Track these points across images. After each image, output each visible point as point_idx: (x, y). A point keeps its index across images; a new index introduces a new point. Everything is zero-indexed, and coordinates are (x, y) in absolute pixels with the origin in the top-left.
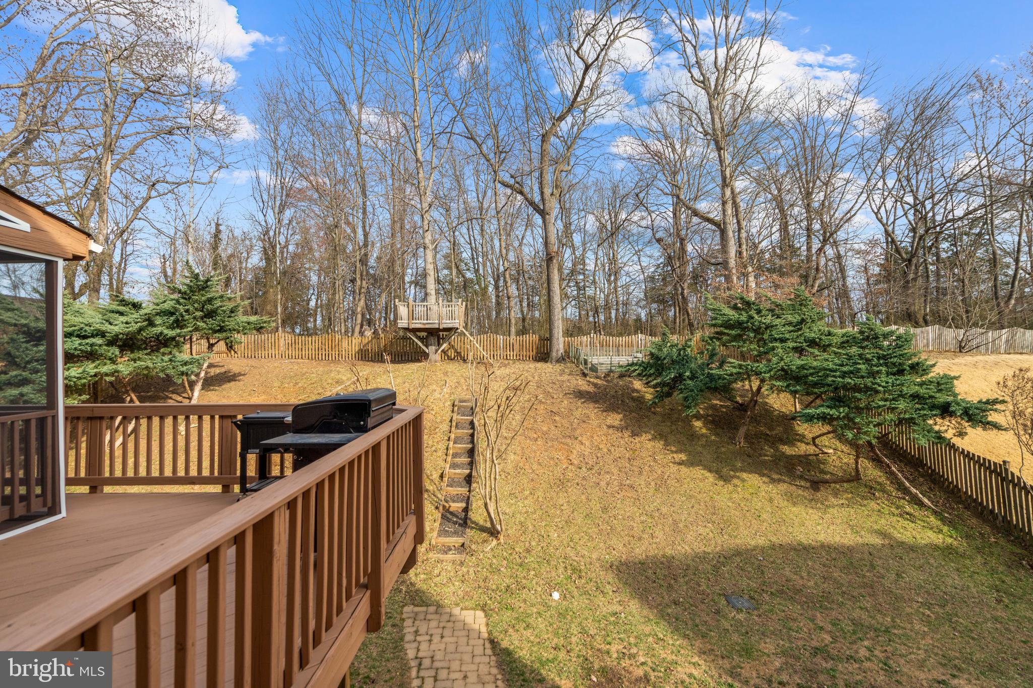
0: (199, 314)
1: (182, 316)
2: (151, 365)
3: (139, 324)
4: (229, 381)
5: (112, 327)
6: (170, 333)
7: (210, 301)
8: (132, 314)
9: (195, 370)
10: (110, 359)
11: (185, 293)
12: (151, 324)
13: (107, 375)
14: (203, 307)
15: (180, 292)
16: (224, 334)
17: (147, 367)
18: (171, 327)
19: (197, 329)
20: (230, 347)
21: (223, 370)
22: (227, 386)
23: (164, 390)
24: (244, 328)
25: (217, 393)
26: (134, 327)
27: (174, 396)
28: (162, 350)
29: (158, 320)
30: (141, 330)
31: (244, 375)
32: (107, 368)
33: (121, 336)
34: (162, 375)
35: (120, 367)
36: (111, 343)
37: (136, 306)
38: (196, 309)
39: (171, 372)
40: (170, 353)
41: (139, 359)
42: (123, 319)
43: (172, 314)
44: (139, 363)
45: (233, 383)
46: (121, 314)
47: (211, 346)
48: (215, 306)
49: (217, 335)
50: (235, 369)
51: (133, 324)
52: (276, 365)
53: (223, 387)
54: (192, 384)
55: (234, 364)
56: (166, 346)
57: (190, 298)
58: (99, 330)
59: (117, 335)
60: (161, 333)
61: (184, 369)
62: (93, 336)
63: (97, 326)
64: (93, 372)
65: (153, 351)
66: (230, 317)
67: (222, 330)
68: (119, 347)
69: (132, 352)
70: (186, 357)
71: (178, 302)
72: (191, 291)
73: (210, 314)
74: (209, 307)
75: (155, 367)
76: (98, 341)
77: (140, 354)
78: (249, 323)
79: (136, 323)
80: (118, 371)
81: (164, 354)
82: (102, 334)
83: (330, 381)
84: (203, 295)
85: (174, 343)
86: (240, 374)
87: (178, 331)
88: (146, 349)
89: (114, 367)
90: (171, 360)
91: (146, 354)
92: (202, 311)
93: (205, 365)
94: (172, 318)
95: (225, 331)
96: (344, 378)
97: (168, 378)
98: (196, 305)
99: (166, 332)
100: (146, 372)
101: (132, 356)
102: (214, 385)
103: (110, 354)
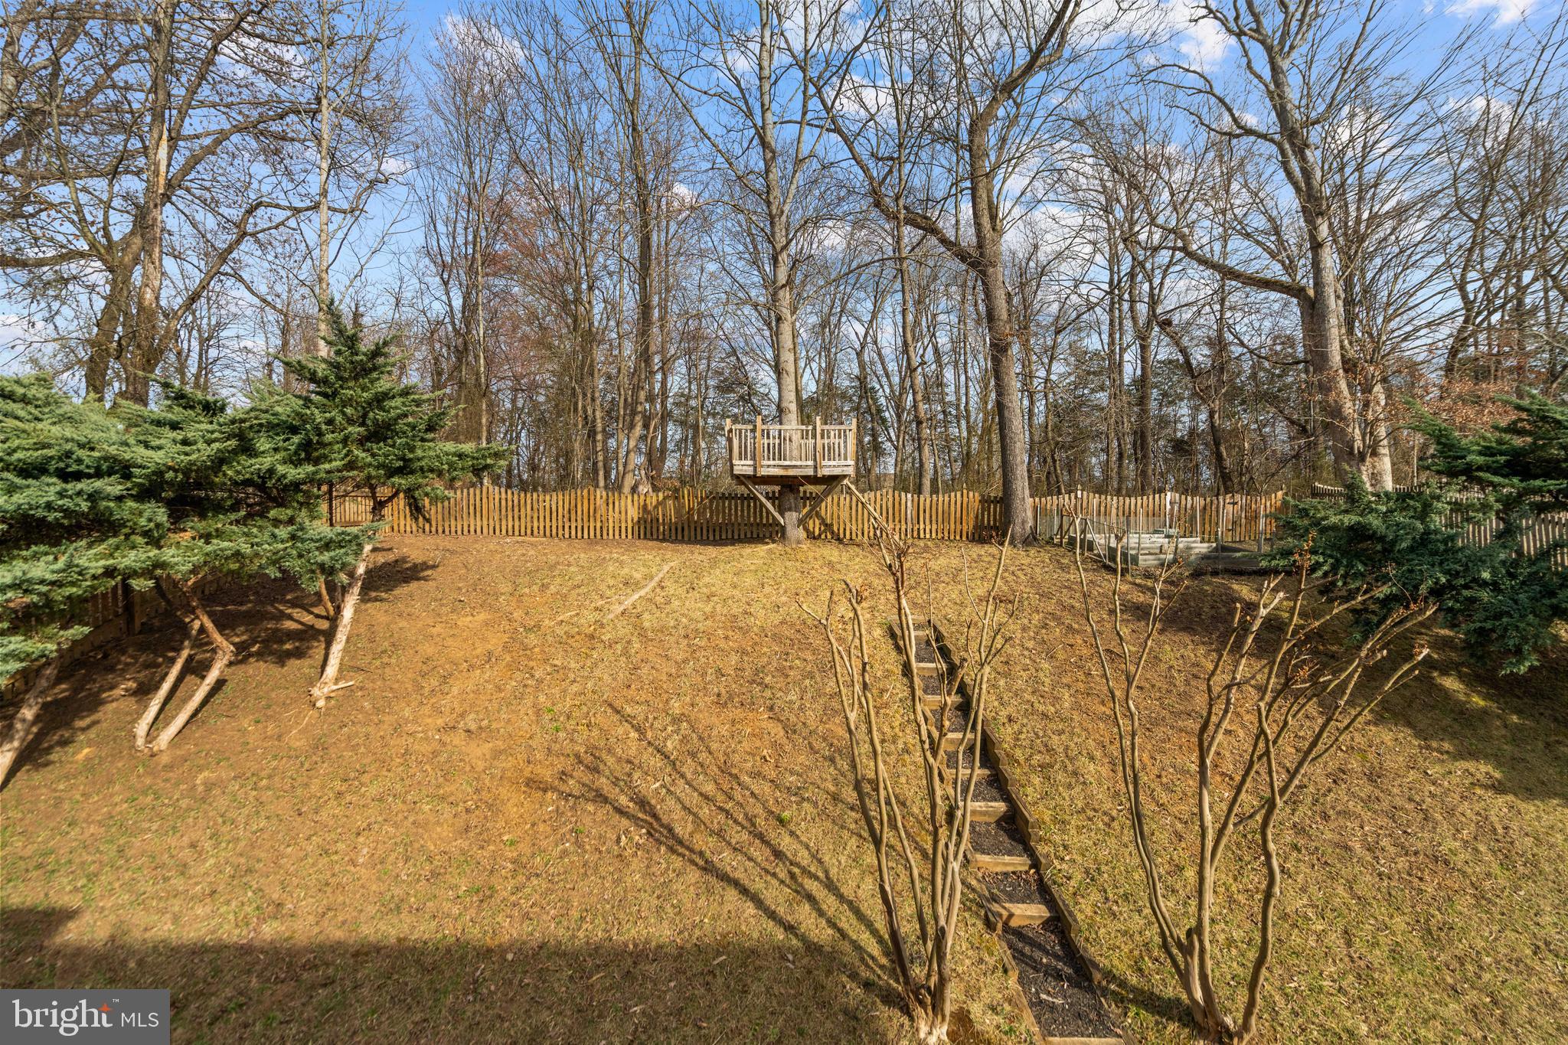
0: (355, 430)
1: (320, 434)
2: (246, 549)
3: (216, 446)
4: (407, 580)
5: (150, 453)
6: (293, 473)
7: (380, 399)
8: (200, 422)
9: (350, 559)
10: (146, 534)
11: (325, 381)
12: (246, 448)
13: (134, 573)
14: (365, 416)
15: (313, 378)
16: (411, 479)
17: (237, 555)
18: (296, 463)
19: (351, 466)
20: (416, 510)
21: (391, 557)
22: (402, 590)
23: (277, 602)
24: (451, 465)
25: (385, 606)
26: (203, 453)
27: (297, 613)
28: (272, 513)
29: (263, 444)
30: (220, 461)
31: (434, 567)
32: (132, 558)
33: (170, 475)
34: (273, 573)
35: (169, 554)
36: (146, 493)
37: (212, 409)
38: (351, 421)
39: (294, 565)
40: (291, 521)
41: (219, 534)
42: (179, 435)
43: (294, 430)
44: (217, 544)
45: (414, 585)
46: (175, 426)
47: (379, 506)
48: (393, 414)
49: (396, 480)
50: (416, 556)
51: (201, 445)
52: (491, 547)
53: (397, 592)
54: (336, 592)
55: (414, 546)
56: (281, 503)
57: (335, 394)
58: (115, 459)
59: (159, 473)
60: (271, 471)
61: (325, 557)
62: (98, 474)
63: (113, 450)
64: (97, 566)
65: (250, 515)
66: (423, 440)
67: (405, 468)
68: (169, 503)
69: (203, 516)
70: (319, 528)
71: (307, 401)
72: (339, 378)
73: (379, 433)
74: (380, 416)
75: (257, 555)
76: (112, 486)
77: (219, 523)
78: (461, 456)
79: (209, 442)
80: (163, 565)
81: (277, 522)
82: (123, 469)
84: (364, 389)
85: (300, 497)
86: (425, 566)
87: (310, 468)
88: (234, 508)
89: (153, 552)
90: (293, 537)
91: (237, 522)
92: (363, 424)
93: (368, 548)
94: (296, 439)
95: (412, 472)
97: (288, 581)
98: (349, 411)
99: (281, 469)
100: (234, 566)
101: (201, 525)
102: (377, 589)
103: (143, 521)
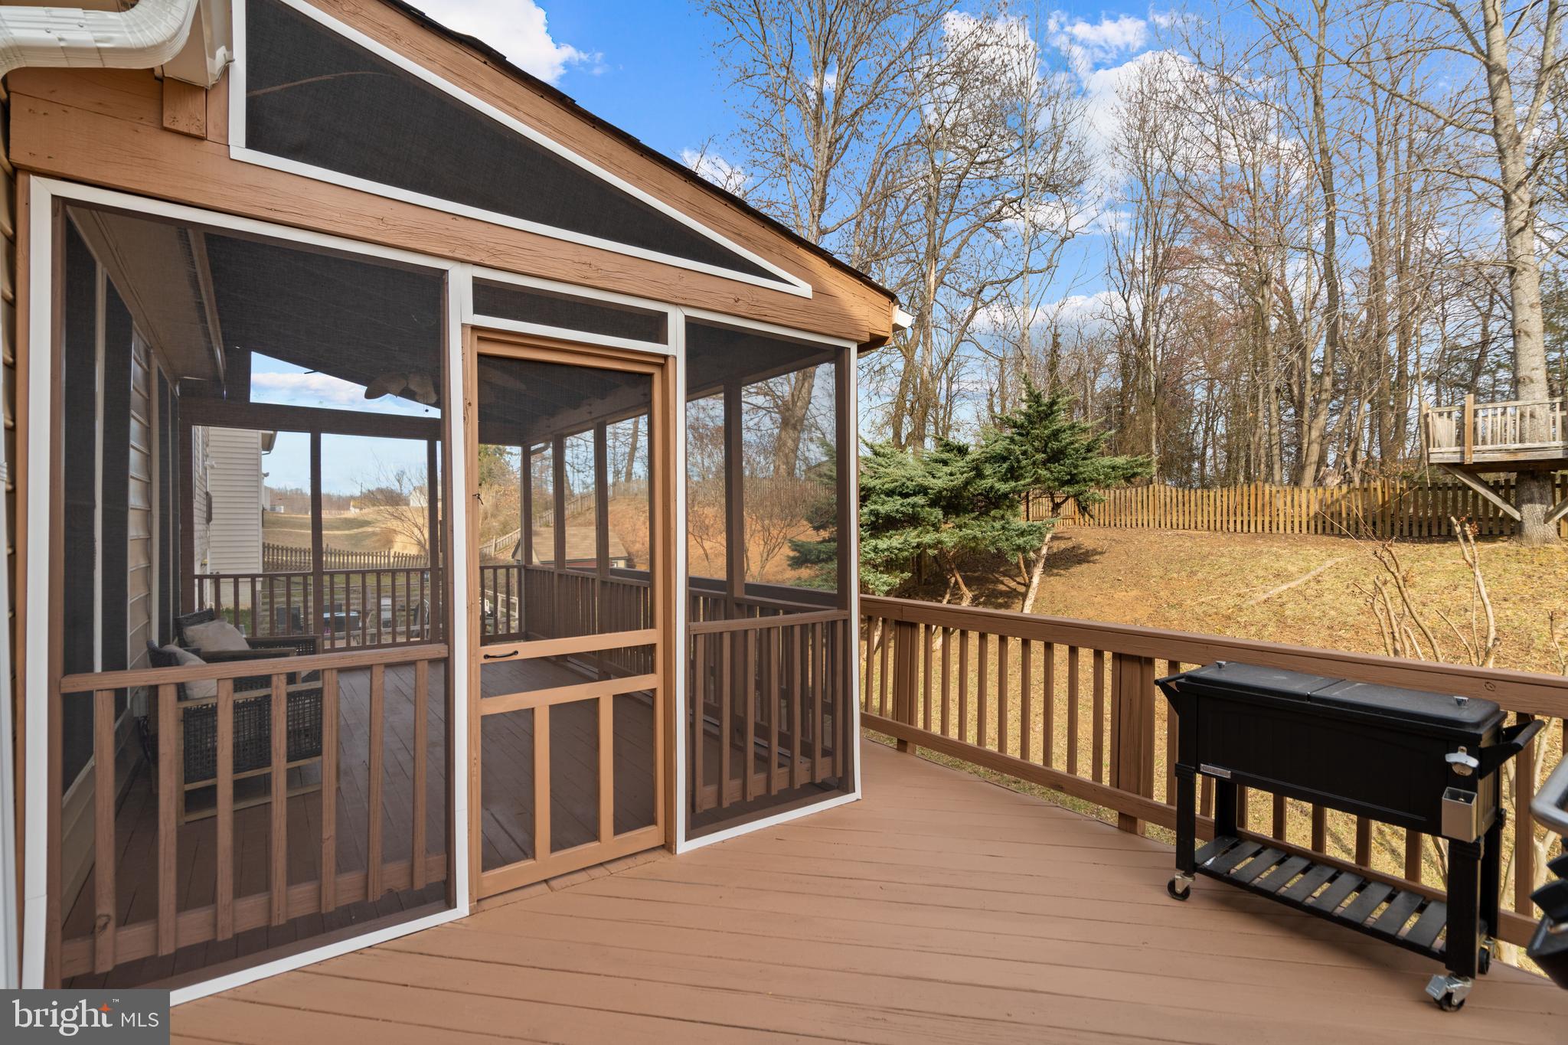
0: (1040, 456)
1: (1019, 461)
2: (979, 535)
3: (965, 475)
4: (1080, 562)
5: (935, 481)
6: (1003, 487)
7: (1056, 434)
8: (957, 461)
9: (1036, 543)
10: (933, 525)
11: (1022, 426)
12: (980, 475)
13: (930, 547)
14: (1046, 446)
15: (1015, 425)
16: (1076, 487)
17: (975, 537)
18: (1004, 479)
19: (1037, 481)
20: (1083, 509)
21: (1070, 544)
22: (1076, 569)
23: (994, 571)
24: (1107, 476)
25: (1063, 580)
26: (960, 480)
27: (1006, 580)
28: (993, 513)
29: (988, 470)
30: (967, 483)
31: (1101, 553)
32: (929, 538)
33: (945, 493)
34: (992, 549)
35: (944, 537)
36: (933, 504)
37: (962, 451)
38: (1037, 450)
39: (1003, 545)
40: (1003, 517)
41: (966, 525)
42: (946, 469)
43: (1004, 459)
44: (966, 531)
45: (1085, 566)
46: (945, 463)
47: (1056, 507)
48: (1064, 443)
49: (1066, 489)
50: (1088, 544)
51: (958, 476)
52: (1152, 538)
53: (1072, 570)
54: (1029, 565)
55: (1086, 535)
56: (997, 507)
57: (1028, 434)
58: (921, 486)
59: (940, 492)
60: (992, 488)
61: (1021, 541)
62: (915, 494)
63: (920, 480)
64: (914, 542)
65: (981, 514)
66: (1084, 459)
67: (1073, 480)
68: (943, 508)
69: (958, 516)
70: (1020, 523)
71: (1012, 440)
72: (1031, 422)
73: (1056, 457)
74: (1055, 445)
75: (984, 538)
76: (920, 500)
77: (966, 519)
78: (1114, 468)
79: (962, 474)
80: (940, 542)
81: (994, 519)
82: (923, 490)
83: (1261, 573)
84: (1045, 428)
85: (1007, 502)
86: (1095, 552)
87: (1013, 484)
88: (973, 511)
89: (938, 535)
90: (1003, 528)
91: (973, 519)
92: (1044, 452)
93: (1048, 536)
94: (1005, 465)
95: (1078, 482)
96: (1292, 569)
97: (1000, 556)
98: (1036, 444)
99: (997, 485)
100: (973, 545)
101: (957, 521)
102: (1058, 568)
103: (932, 519)
